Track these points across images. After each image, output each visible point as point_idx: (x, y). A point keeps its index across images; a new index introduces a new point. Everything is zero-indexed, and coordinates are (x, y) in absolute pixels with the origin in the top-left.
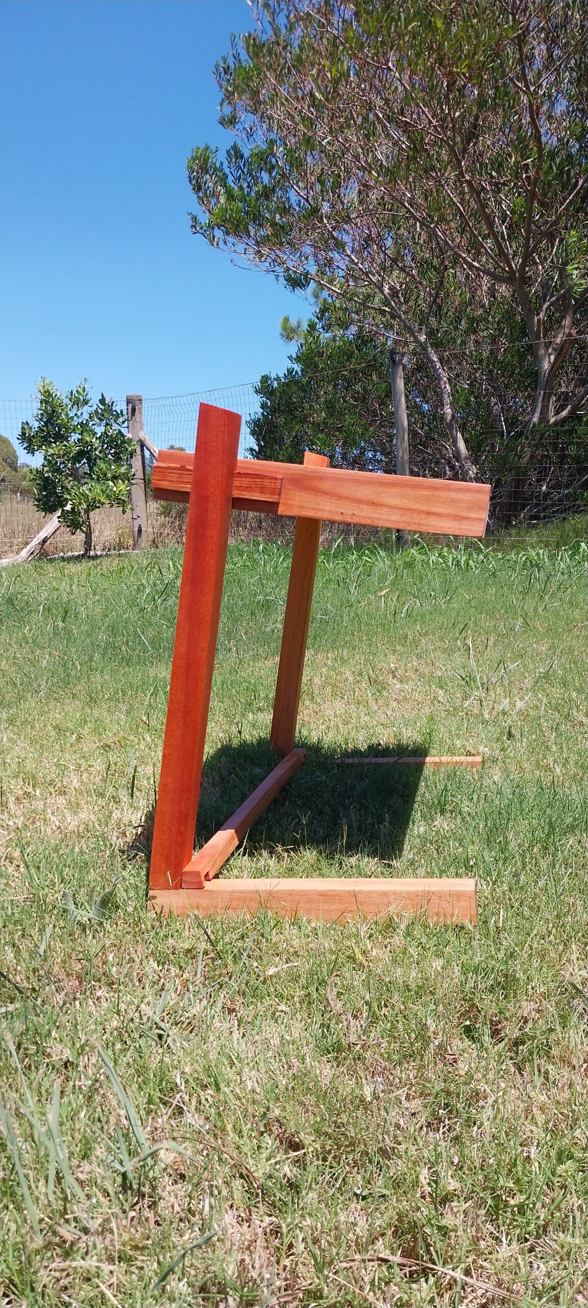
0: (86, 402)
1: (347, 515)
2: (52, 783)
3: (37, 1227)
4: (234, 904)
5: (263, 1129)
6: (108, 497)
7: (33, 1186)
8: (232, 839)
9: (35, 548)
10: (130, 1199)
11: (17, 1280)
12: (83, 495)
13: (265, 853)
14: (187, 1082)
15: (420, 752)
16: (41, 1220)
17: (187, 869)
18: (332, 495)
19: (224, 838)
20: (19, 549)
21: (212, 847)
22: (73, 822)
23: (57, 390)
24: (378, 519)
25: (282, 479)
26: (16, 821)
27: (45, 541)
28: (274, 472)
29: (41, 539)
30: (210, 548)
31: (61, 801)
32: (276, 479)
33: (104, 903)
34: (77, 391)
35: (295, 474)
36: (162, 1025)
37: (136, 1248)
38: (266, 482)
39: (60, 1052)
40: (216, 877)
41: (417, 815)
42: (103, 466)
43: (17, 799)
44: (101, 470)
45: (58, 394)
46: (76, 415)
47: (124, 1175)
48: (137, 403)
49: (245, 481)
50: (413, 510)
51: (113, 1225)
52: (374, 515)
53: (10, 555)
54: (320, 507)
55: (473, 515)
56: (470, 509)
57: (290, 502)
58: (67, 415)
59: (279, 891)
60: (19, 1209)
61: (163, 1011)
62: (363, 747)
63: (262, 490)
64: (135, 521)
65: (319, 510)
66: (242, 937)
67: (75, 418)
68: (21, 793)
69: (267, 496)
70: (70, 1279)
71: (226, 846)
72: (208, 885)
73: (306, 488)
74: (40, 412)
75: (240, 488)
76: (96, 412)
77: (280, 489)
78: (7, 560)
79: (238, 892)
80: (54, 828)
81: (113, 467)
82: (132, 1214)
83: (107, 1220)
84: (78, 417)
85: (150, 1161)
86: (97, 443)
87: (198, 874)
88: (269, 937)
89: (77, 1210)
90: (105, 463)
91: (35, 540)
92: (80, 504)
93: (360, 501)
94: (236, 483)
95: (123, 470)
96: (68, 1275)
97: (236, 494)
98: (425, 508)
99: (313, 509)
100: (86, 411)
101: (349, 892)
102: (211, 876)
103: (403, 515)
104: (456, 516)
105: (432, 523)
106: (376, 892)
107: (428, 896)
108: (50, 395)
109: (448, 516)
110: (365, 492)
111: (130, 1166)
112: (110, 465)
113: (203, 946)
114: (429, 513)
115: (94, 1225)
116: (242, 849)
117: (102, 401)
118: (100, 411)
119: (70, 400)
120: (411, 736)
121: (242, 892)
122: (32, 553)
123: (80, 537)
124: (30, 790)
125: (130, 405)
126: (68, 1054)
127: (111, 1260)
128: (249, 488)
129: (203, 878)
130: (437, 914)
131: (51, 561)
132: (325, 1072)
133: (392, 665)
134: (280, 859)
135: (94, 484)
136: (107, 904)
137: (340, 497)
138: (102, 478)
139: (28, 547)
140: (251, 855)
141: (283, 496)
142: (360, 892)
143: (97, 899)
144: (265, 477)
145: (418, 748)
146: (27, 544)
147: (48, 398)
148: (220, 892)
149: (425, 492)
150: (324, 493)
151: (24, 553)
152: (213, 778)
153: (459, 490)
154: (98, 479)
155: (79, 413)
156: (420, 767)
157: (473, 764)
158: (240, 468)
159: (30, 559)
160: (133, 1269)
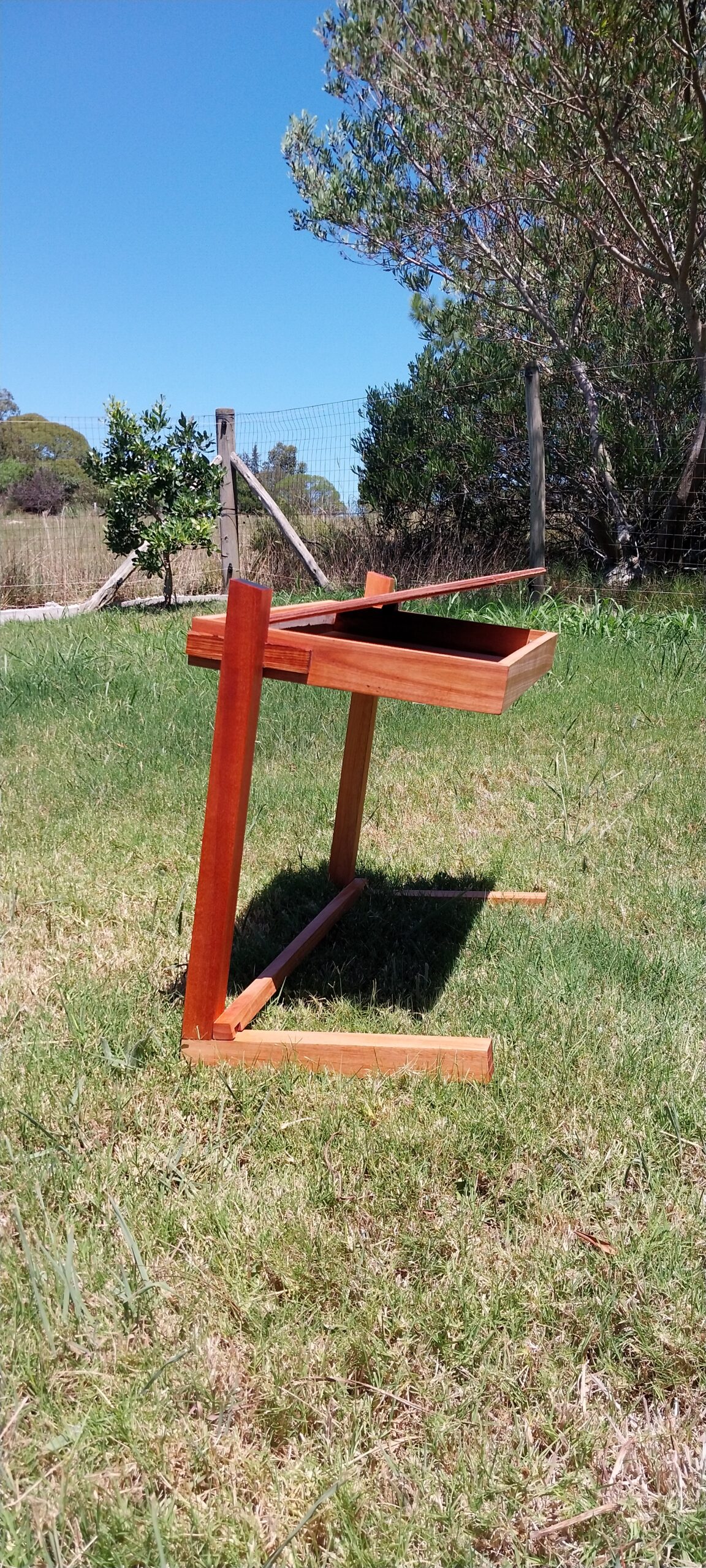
0: (163, 424)
1: (373, 687)
2: (102, 913)
3: (53, 1344)
4: (262, 1055)
5: (254, 1271)
6: (190, 537)
7: (51, 1310)
8: (269, 987)
9: (109, 592)
10: (131, 1325)
11: (33, 1384)
12: (162, 535)
13: (301, 1002)
14: (192, 1228)
15: (486, 885)
16: (56, 1339)
17: (218, 1021)
18: (358, 668)
19: (260, 987)
20: (89, 592)
21: (247, 996)
22: (118, 960)
23: (128, 410)
24: (402, 693)
25: (310, 652)
26: (63, 956)
27: (119, 583)
28: (303, 644)
29: (115, 582)
30: (239, 718)
31: (109, 933)
32: (305, 651)
33: (138, 1052)
34: (154, 411)
35: (322, 647)
36: (178, 1172)
37: (131, 1363)
38: (296, 654)
39: (83, 1196)
40: (249, 1027)
41: (461, 962)
42: (185, 499)
43: (66, 929)
44: (182, 505)
45: (131, 415)
46: (153, 438)
47: (126, 1305)
48: (228, 418)
49: (275, 652)
50: (436, 687)
51: (114, 1344)
52: (397, 689)
53: (80, 600)
54: (348, 679)
55: (492, 693)
56: (490, 687)
57: (318, 673)
58: (142, 438)
59: (304, 1045)
60: (39, 1329)
61: (180, 1161)
62: (429, 876)
63: (292, 661)
64: (225, 560)
65: (346, 682)
66: (264, 1090)
67: (152, 443)
68: (70, 922)
69: (296, 667)
70: (75, 1384)
71: (261, 995)
72: (239, 1037)
73: (334, 661)
74: (110, 437)
75: (270, 659)
76: (176, 435)
77: (309, 662)
78: (76, 606)
79: (265, 1044)
80: (100, 965)
81: (196, 501)
82: (131, 1336)
83: (109, 1341)
84: (155, 441)
85: (150, 1293)
86: (178, 473)
87: (228, 1026)
88: (290, 1091)
89: (86, 1329)
90: (187, 496)
91: (108, 583)
92: (159, 546)
93: (385, 675)
94: (267, 654)
95: (208, 504)
96: (75, 1381)
97: (266, 664)
98: (446, 685)
99: (341, 681)
100: (164, 433)
101: (370, 1048)
102: (242, 1027)
103: (426, 691)
104: (476, 694)
105: (453, 699)
106: (395, 1049)
107: (440, 1056)
108: (121, 417)
109: (468, 693)
110: (389, 667)
111: (131, 1298)
112: (193, 499)
113: (224, 1098)
114: (451, 690)
115: (100, 1344)
116: (278, 998)
117: (182, 421)
118: (180, 434)
119: (146, 422)
120: (480, 865)
121: (270, 1045)
122: (105, 598)
123: (158, 582)
124: (79, 920)
125: (220, 421)
126: (92, 1198)
127: (111, 1371)
128: (278, 659)
129: (233, 1030)
130: (451, 1072)
131: (124, 610)
132: (315, 1223)
133: (485, 770)
134: (315, 1007)
135: (174, 522)
136: (142, 1052)
137: (366, 670)
138: (185, 514)
139: (101, 591)
140: (287, 1003)
141: (312, 667)
142: (380, 1049)
143: (132, 1046)
144: (295, 649)
145: (485, 880)
146: (99, 586)
147: (119, 419)
148: (249, 1043)
149: (446, 670)
150: (350, 666)
151: (96, 598)
152: (266, 911)
153: (479, 668)
154: (179, 516)
155: (156, 437)
156: (479, 903)
157: (535, 902)
158: (272, 638)
159: (102, 605)
160: (128, 1379)
